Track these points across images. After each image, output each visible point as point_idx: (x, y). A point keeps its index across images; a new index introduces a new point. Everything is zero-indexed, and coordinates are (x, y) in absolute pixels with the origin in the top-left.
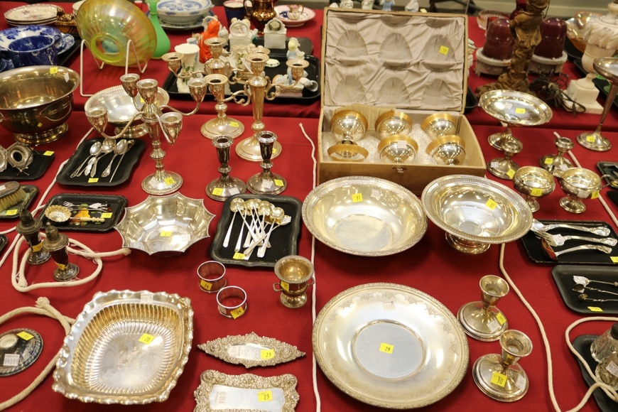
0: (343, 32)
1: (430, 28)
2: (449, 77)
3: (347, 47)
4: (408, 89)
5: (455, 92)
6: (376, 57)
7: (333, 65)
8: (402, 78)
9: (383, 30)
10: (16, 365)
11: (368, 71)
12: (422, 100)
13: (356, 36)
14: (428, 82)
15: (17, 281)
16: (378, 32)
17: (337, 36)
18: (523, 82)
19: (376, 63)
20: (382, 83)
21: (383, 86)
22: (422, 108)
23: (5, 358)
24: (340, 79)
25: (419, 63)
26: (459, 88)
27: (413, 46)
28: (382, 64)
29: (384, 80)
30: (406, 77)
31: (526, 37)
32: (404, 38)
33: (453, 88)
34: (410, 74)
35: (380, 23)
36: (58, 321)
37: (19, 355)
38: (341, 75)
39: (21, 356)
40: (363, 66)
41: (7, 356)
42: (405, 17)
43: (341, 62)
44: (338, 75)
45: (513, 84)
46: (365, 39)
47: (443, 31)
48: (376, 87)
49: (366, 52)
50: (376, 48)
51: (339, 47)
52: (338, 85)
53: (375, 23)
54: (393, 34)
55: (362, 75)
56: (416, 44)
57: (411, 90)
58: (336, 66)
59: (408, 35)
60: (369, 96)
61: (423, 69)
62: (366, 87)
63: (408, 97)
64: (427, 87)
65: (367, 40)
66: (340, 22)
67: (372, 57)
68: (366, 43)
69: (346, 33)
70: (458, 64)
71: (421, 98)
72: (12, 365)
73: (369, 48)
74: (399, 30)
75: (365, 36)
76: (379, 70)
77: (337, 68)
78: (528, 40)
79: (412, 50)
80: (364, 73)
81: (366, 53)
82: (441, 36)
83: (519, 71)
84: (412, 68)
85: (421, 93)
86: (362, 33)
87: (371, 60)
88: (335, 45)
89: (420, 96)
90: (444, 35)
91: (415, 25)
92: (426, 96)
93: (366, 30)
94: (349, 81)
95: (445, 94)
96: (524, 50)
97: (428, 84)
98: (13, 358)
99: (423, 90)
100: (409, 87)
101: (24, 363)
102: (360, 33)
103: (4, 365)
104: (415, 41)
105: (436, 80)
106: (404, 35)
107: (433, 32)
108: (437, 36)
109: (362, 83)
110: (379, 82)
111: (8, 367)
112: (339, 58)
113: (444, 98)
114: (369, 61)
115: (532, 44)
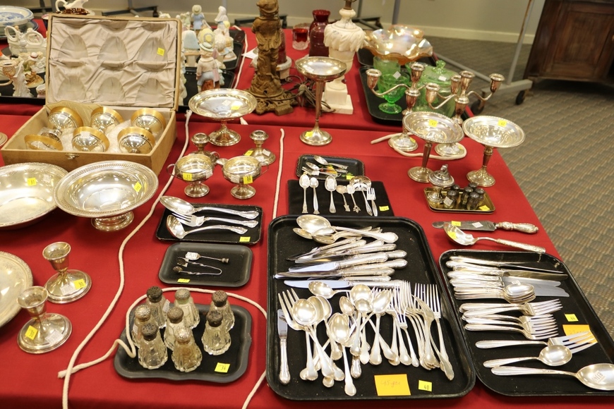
0: (67, 36)
1: (146, 32)
2: (161, 76)
3: (72, 50)
4: (124, 88)
5: (166, 90)
6: (95, 60)
7: (55, 66)
8: (118, 78)
9: (102, 34)
11: (87, 71)
12: (137, 98)
13: (79, 40)
14: (141, 81)
16: (98, 35)
17: (61, 40)
18: (270, 83)
19: (93, 64)
20: (100, 83)
21: (102, 85)
22: (135, 105)
24: (63, 79)
25: (132, 63)
26: (170, 86)
27: (129, 49)
28: (100, 65)
29: (103, 79)
30: (122, 77)
31: (264, 40)
32: (122, 41)
33: (165, 87)
34: (126, 74)
35: (100, 27)
38: (63, 76)
40: (83, 67)
42: (122, 22)
43: (65, 64)
44: (60, 75)
45: (261, 85)
46: (86, 43)
47: (158, 34)
48: (96, 87)
49: (87, 53)
50: (97, 51)
51: (62, 50)
52: (62, 85)
53: (95, 28)
54: (113, 38)
55: (82, 76)
56: (132, 47)
57: (126, 89)
58: (58, 67)
59: (125, 38)
60: (89, 94)
61: (138, 69)
62: (87, 86)
63: (124, 95)
64: (142, 86)
65: (88, 43)
66: (64, 26)
67: (90, 59)
68: (87, 46)
69: (70, 37)
70: (169, 64)
71: (135, 96)
73: (90, 50)
74: (117, 34)
75: (86, 39)
76: (97, 70)
77: (59, 69)
78: (267, 43)
79: (128, 52)
80: (83, 73)
81: (86, 55)
82: (156, 39)
83: (264, 73)
84: (126, 68)
85: (135, 91)
86: (84, 37)
87: (89, 61)
88: (59, 48)
89: (135, 94)
90: (159, 37)
91: (131, 29)
92: (141, 94)
93: (87, 35)
94: (72, 81)
95: (161, 92)
96: (265, 53)
97: (141, 83)
99: (138, 88)
100: (124, 85)
102: (82, 37)
104: (131, 44)
105: (150, 80)
106: (122, 38)
107: (148, 34)
108: (152, 39)
109: (83, 82)
110: (98, 81)
112: (61, 60)
113: (161, 96)
114: (88, 62)
115: (270, 47)
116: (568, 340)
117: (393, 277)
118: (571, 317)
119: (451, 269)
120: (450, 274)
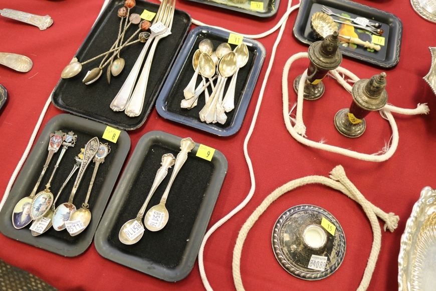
10: (323, 270)
15: (293, 124)
23: (312, 259)
36: (359, 207)
37: (326, 258)
39: (329, 259)
41: (314, 258)
72: (318, 269)
98: (320, 261)
101: (331, 268)
103: (309, 267)
111: (313, 271)
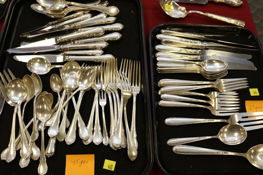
116: (247, 117)
117: (106, 51)
118: (254, 92)
119: (160, 42)
120: (158, 47)
